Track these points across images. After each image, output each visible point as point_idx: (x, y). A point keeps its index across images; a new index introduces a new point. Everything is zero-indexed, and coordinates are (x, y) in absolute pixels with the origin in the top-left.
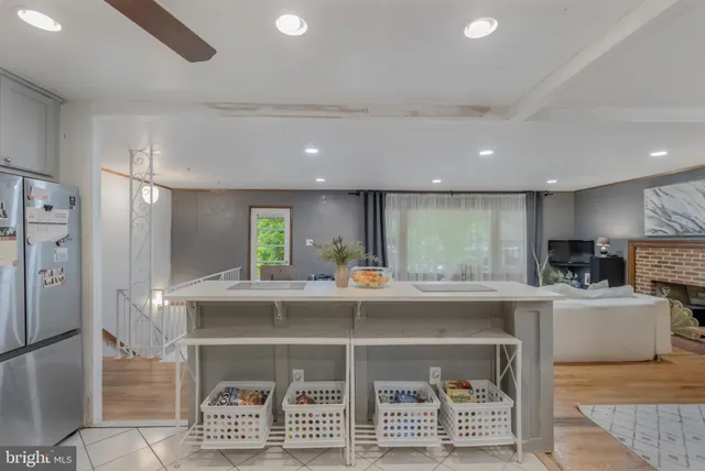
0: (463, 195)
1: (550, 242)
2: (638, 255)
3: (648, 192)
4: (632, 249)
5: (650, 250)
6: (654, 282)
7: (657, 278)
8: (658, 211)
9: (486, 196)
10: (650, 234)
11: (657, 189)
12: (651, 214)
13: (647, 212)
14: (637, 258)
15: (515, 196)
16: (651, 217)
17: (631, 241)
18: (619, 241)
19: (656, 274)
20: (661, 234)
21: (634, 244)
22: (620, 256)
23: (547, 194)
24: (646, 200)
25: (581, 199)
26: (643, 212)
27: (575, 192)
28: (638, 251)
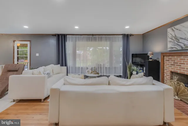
0: (97, 36)
1: (132, 54)
2: (165, 60)
3: (169, 30)
4: (162, 57)
5: (170, 57)
6: (171, 72)
7: (173, 70)
8: (173, 38)
9: (107, 36)
10: (170, 49)
11: (173, 28)
12: (171, 40)
13: (169, 40)
14: (165, 61)
15: (119, 36)
16: (170, 42)
17: (162, 53)
18: (157, 53)
19: (172, 69)
20: (175, 49)
21: (164, 55)
22: (158, 60)
23: (131, 35)
24: (168, 33)
25: (145, 37)
26: (167, 39)
27: (143, 34)
28: (165, 58)
